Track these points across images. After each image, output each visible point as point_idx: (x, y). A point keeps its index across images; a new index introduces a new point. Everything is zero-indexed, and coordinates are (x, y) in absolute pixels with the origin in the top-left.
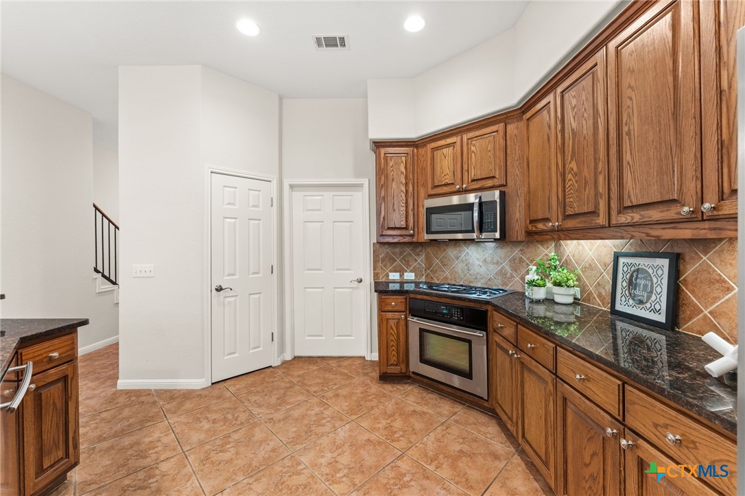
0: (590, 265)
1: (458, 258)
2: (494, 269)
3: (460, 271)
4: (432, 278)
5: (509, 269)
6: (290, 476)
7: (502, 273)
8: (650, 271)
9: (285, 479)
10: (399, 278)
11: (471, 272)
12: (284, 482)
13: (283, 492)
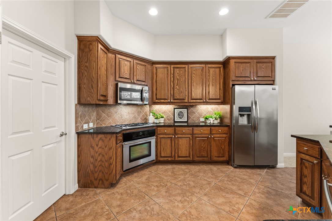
0: (165, 112)
1: (117, 113)
2: (132, 116)
3: (117, 118)
4: (101, 124)
5: (137, 115)
6: (192, 215)
7: (135, 117)
8: (183, 112)
9: (194, 217)
10: (92, 126)
11: (123, 118)
12: (196, 217)
13: (202, 216)
